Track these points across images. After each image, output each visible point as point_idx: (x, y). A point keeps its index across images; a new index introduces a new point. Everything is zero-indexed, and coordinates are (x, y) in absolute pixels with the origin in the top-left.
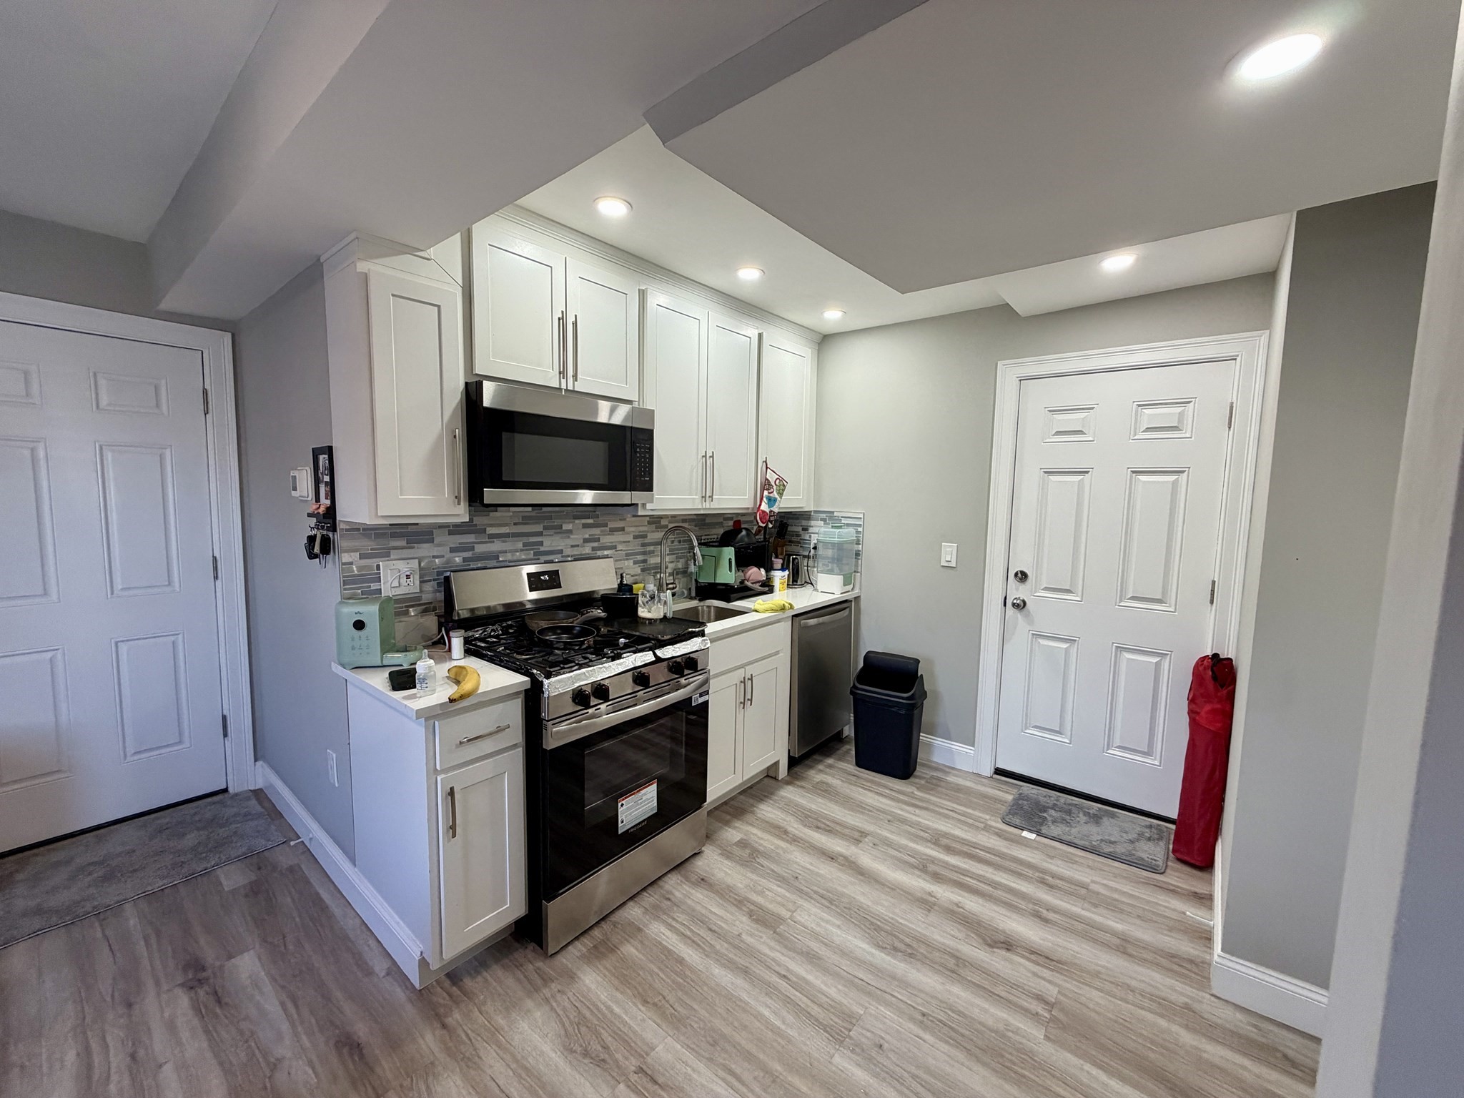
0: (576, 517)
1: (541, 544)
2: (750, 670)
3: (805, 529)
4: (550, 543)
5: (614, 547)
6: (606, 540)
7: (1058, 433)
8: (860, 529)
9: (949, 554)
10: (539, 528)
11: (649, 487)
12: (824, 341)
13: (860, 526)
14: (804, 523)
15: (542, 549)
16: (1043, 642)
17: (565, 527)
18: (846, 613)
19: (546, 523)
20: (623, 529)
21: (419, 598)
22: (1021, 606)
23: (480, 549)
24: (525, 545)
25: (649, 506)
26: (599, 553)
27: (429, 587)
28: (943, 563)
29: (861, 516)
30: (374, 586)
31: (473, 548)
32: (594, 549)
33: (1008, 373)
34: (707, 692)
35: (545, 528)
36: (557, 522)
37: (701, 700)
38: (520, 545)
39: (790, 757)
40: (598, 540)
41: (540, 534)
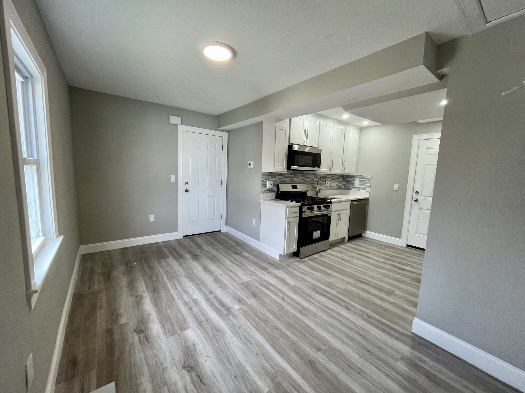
0: (300, 174)
1: (293, 179)
2: (340, 212)
3: (354, 180)
4: (295, 179)
5: (307, 182)
6: (306, 179)
7: (430, 154)
8: (370, 180)
9: (396, 186)
10: (293, 176)
11: (319, 167)
12: (361, 129)
13: (370, 179)
14: (354, 178)
15: (294, 181)
16: (423, 210)
17: (298, 176)
18: (365, 202)
19: (295, 175)
20: (309, 177)
21: (273, 189)
22: (416, 200)
23: (283, 179)
24: (291, 179)
25: (318, 171)
26: (304, 183)
27: (275, 187)
28: (394, 189)
29: (371, 176)
30: (266, 186)
31: (281, 179)
32: (303, 181)
33: (416, 138)
34: (331, 214)
35: (294, 176)
36: (297, 175)
37: (330, 215)
38: (290, 179)
39: (349, 237)
40: (304, 179)
41: (293, 177)
